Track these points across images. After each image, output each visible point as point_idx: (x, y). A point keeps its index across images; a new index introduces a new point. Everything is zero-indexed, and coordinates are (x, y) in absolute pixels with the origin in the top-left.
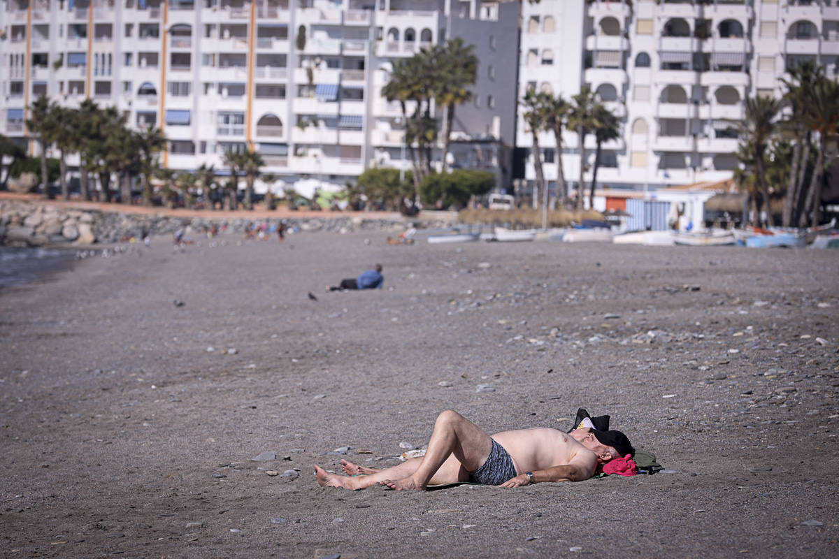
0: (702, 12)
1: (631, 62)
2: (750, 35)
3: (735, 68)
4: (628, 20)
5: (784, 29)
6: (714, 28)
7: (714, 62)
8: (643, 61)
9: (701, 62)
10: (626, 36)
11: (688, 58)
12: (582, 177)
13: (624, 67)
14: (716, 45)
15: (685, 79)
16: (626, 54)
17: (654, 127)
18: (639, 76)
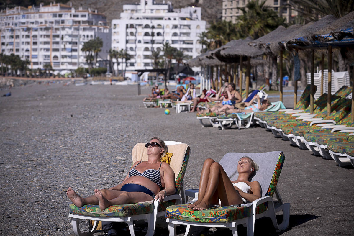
0: (152, 30)
1: (137, 42)
2: (163, 36)
3: (161, 43)
4: (136, 33)
5: (171, 34)
6: (155, 34)
7: (156, 42)
8: (140, 42)
9: (153, 42)
10: (135, 36)
11: (149, 41)
12: (125, 68)
13: (135, 43)
14: (156, 38)
15: (149, 46)
16: (136, 40)
17: (142, 57)
18: (139, 45)
